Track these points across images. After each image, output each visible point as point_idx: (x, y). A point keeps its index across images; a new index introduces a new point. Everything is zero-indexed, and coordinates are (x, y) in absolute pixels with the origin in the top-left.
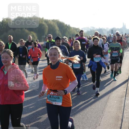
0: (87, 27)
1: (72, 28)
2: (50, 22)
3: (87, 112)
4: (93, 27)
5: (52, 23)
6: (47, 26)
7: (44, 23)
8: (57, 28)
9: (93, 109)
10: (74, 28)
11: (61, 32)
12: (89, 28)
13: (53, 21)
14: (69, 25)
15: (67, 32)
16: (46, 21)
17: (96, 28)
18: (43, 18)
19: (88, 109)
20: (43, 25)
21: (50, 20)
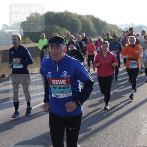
0: (126, 24)
1: (109, 25)
2: (83, 18)
3: (126, 120)
4: (132, 24)
5: (86, 19)
6: (80, 23)
7: (77, 19)
8: (92, 24)
9: (133, 116)
10: (111, 24)
11: (96, 29)
12: (128, 25)
13: (88, 16)
14: (105, 21)
15: (103, 29)
16: (80, 17)
17: (135, 25)
18: (76, 13)
19: (127, 116)
20: (76, 21)
21: (83, 16)
